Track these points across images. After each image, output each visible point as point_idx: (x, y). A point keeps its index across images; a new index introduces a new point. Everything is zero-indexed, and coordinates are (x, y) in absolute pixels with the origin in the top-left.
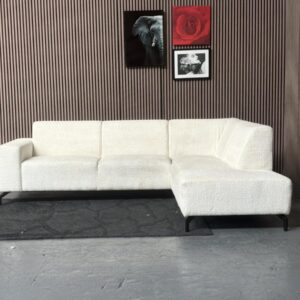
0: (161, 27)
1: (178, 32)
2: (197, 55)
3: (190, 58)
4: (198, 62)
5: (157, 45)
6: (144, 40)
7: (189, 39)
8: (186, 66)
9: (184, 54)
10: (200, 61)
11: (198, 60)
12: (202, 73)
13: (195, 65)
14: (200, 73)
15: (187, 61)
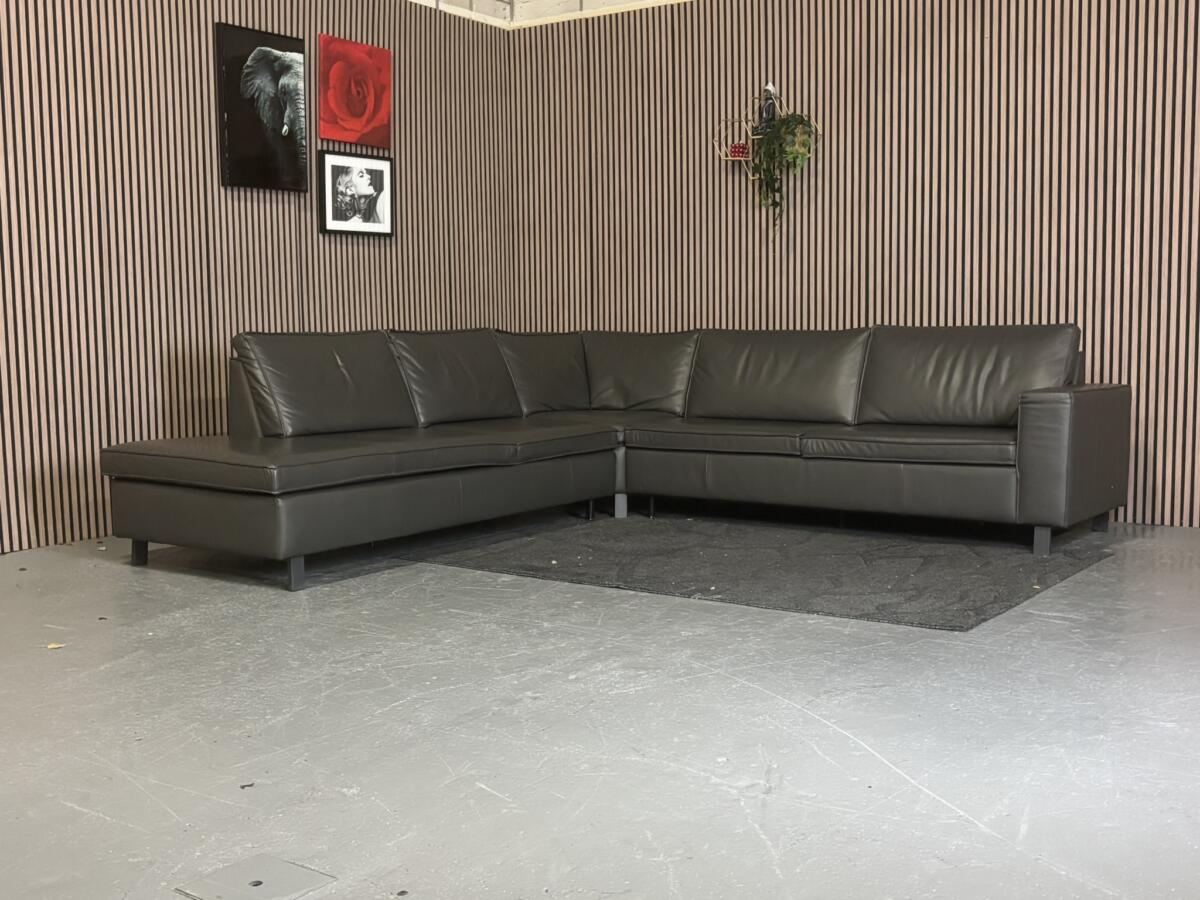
0: (301, 85)
1: (332, 104)
2: (370, 172)
3: (354, 176)
4: (370, 191)
5: (291, 130)
6: (266, 115)
7: (355, 127)
8: (348, 199)
9: (344, 167)
10: (375, 189)
11: (370, 185)
12: (379, 222)
13: (366, 197)
14: (374, 222)
15: (349, 185)
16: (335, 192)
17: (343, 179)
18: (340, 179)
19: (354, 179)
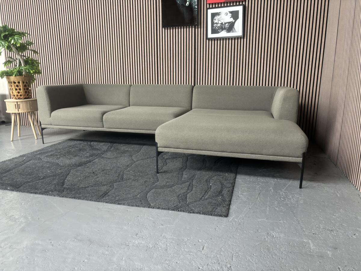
8: (219, 25)
9: (217, 13)
10: (233, 19)
11: (231, 18)
12: (236, 32)
13: (229, 23)
14: (233, 32)
15: (220, 19)
16: (213, 23)
17: (217, 18)
18: (215, 18)
19: (222, 17)
